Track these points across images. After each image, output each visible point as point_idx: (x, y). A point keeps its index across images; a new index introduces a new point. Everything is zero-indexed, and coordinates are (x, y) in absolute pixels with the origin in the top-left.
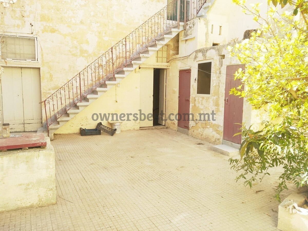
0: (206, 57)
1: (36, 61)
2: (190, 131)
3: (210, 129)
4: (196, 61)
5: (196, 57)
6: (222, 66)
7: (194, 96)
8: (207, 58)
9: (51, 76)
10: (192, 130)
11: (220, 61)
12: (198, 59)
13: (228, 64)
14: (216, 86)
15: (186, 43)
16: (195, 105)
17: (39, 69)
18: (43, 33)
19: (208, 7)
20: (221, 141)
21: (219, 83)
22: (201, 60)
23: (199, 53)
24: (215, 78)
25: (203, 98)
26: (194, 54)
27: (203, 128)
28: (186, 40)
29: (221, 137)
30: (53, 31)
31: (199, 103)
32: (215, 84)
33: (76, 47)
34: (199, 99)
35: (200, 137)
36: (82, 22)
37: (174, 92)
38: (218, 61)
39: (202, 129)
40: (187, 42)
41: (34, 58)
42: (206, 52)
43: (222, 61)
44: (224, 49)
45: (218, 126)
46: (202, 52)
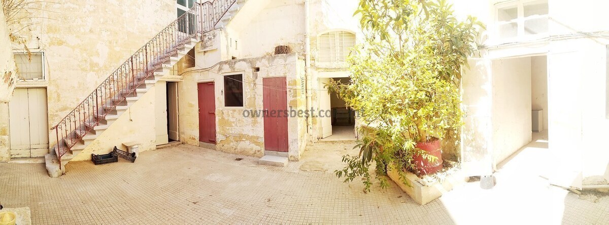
0: (234, 69)
1: (43, 80)
2: (218, 146)
3: (246, 141)
4: (220, 73)
5: (220, 69)
6: (257, 78)
7: (221, 109)
8: (236, 70)
9: (58, 95)
10: (221, 144)
11: (253, 74)
12: (223, 71)
13: (265, 76)
14: (250, 98)
15: (204, 55)
16: (223, 118)
17: (46, 88)
18: (49, 46)
19: (228, 20)
20: (263, 153)
21: (254, 95)
22: (228, 71)
23: (224, 65)
24: (249, 90)
25: (234, 111)
26: (218, 66)
27: (237, 141)
28: (205, 52)
29: (263, 149)
30: (61, 43)
31: (229, 115)
32: (249, 96)
33: (85, 61)
34: (228, 112)
35: (233, 150)
36: (91, 31)
37: (191, 106)
38: (251, 74)
39: (235, 143)
40: (206, 54)
41: (41, 77)
42: (234, 64)
43: (257, 74)
44: (258, 62)
45: (258, 138)
46: (229, 64)
